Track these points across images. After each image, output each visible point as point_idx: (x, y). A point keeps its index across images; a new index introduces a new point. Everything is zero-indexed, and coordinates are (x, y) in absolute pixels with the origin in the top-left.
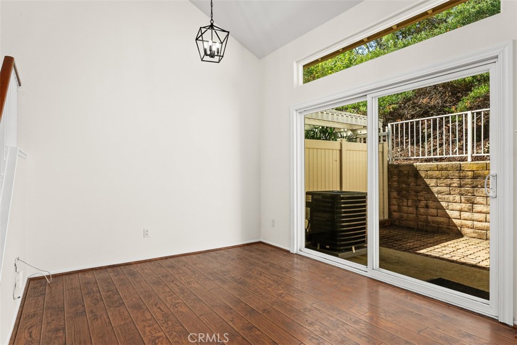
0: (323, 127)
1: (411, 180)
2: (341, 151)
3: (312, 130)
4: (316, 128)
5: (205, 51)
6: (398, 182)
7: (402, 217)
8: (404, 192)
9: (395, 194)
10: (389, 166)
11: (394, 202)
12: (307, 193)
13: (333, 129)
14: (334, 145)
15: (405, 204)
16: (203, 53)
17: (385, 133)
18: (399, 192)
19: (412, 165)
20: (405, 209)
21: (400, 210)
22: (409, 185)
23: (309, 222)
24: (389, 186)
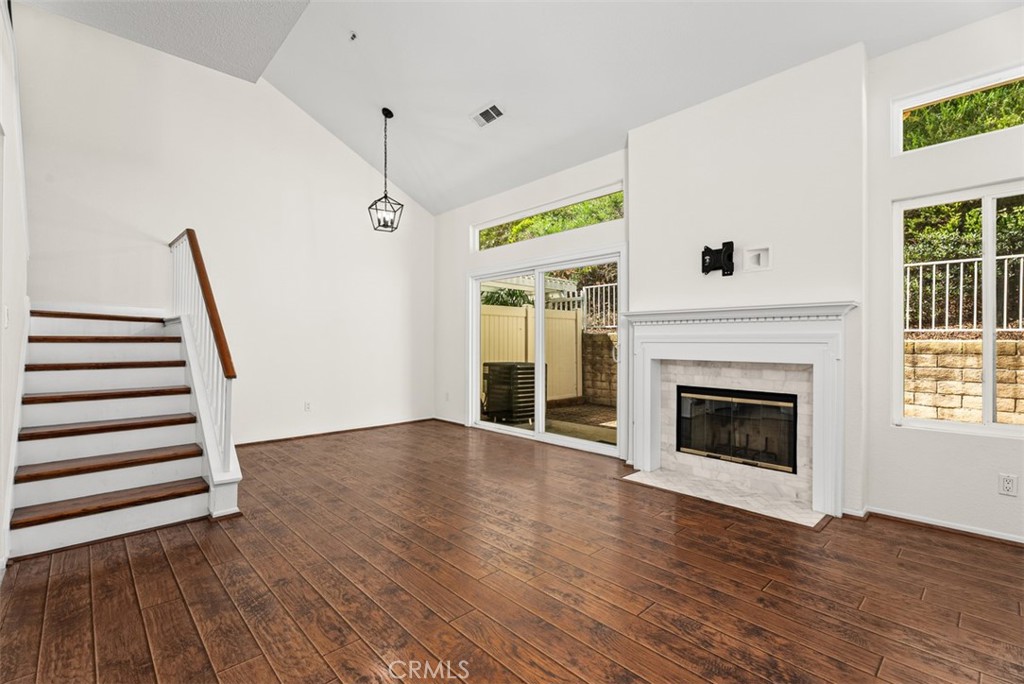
0: (510, 290)
1: (605, 351)
2: (526, 318)
3: (497, 293)
4: (502, 290)
5: (379, 221)
6: (592, 354)
7: (596, 393)
8: (598, 365)
9: (589, 368)
10: (584, 336)
11: (588, 376)
12: (485, 365)
13: (521, 292)
14: (519, 311)
15: (599, 378)
16: (376, 225)
17: (580, 298)
18: (593, 365)
19: (606, 335)
20: (599, 384)
21: (594, 387)
22: (602, 357)
23: (486, 395)
24: (584, 358)
